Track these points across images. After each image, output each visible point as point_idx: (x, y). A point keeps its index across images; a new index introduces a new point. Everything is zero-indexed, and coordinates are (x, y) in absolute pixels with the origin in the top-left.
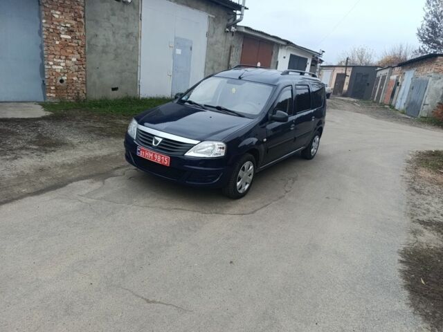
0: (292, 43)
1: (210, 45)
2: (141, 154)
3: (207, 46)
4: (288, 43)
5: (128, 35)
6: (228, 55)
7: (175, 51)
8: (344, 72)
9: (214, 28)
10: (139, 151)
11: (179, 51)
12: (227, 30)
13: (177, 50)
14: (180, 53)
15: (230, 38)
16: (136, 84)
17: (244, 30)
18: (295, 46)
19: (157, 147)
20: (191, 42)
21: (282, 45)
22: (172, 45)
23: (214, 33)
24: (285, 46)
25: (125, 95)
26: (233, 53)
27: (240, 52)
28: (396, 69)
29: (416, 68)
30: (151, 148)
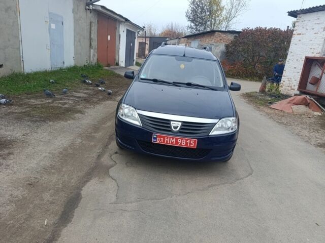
0: (129, 20)
1: (76, 21)
2: (158, 141)
3: (74, 22)
4: (127, 20)
5: (7, 9)
6: (89, 30)
7: (50, 26)
8: (144, 41)
9: (78, 6)
10: (156, 138)
11: (53, 26)
12: (87, 7)
13: (52, 24)
14: (54, 28)
15: (90, 15)
16: (20, 60)
17: (100, 9)
18: (131, 23)
19: (179, 132)
20: (62, 18)
21: (122, 22)
22: (47, 20)
23: (78, 10)
24: (124, 22)
25: (10, 72)
26: (93, 28)
27: (96, 27)
28: (182, 39)
29: (199, 40)
30: (170, 133)
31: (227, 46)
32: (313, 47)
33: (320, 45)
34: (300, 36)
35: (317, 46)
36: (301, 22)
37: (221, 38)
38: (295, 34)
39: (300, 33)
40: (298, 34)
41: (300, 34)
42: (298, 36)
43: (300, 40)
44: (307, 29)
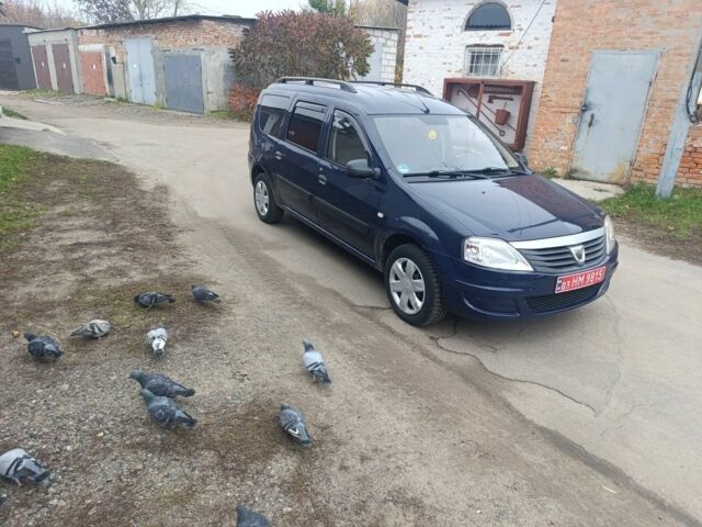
29: (154, 36)
30: (575, 268)
31: (234, 53)
32: (448, 60)
33: (459, 57)
34: (420, 39)
35: (456, 59)
36: (417, 13)
37: (216, 34)
38: (409, 36)
39: (419, 33)
40: (415, 36)
41: (420, 36)
42: (417, 39)
43: (421, 48)
44: (431, 28)
